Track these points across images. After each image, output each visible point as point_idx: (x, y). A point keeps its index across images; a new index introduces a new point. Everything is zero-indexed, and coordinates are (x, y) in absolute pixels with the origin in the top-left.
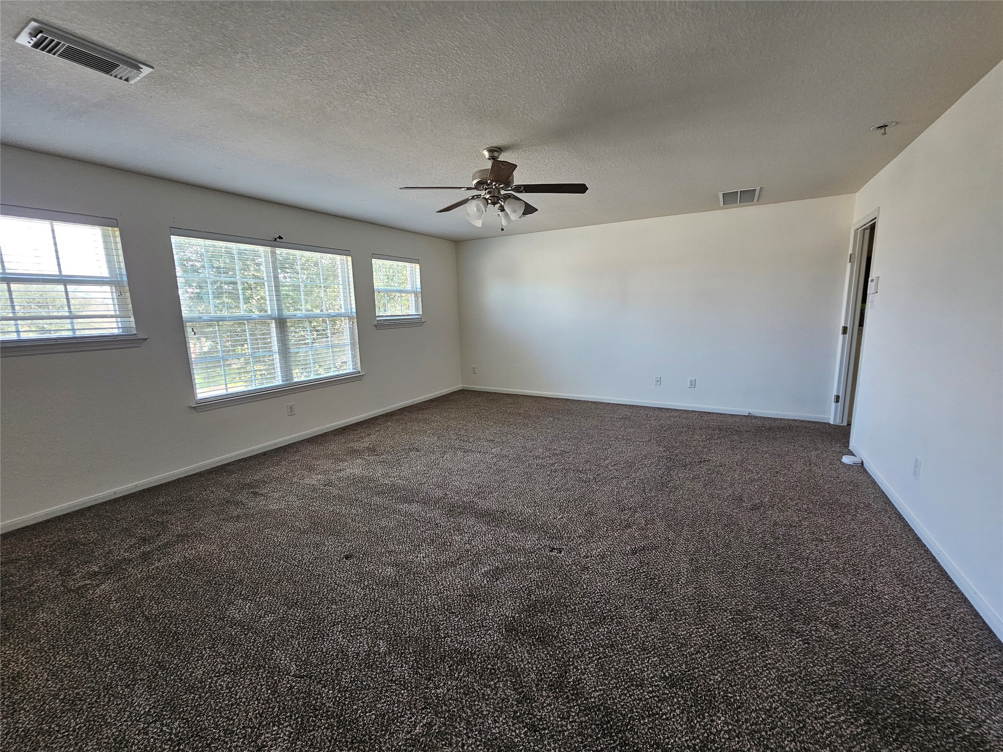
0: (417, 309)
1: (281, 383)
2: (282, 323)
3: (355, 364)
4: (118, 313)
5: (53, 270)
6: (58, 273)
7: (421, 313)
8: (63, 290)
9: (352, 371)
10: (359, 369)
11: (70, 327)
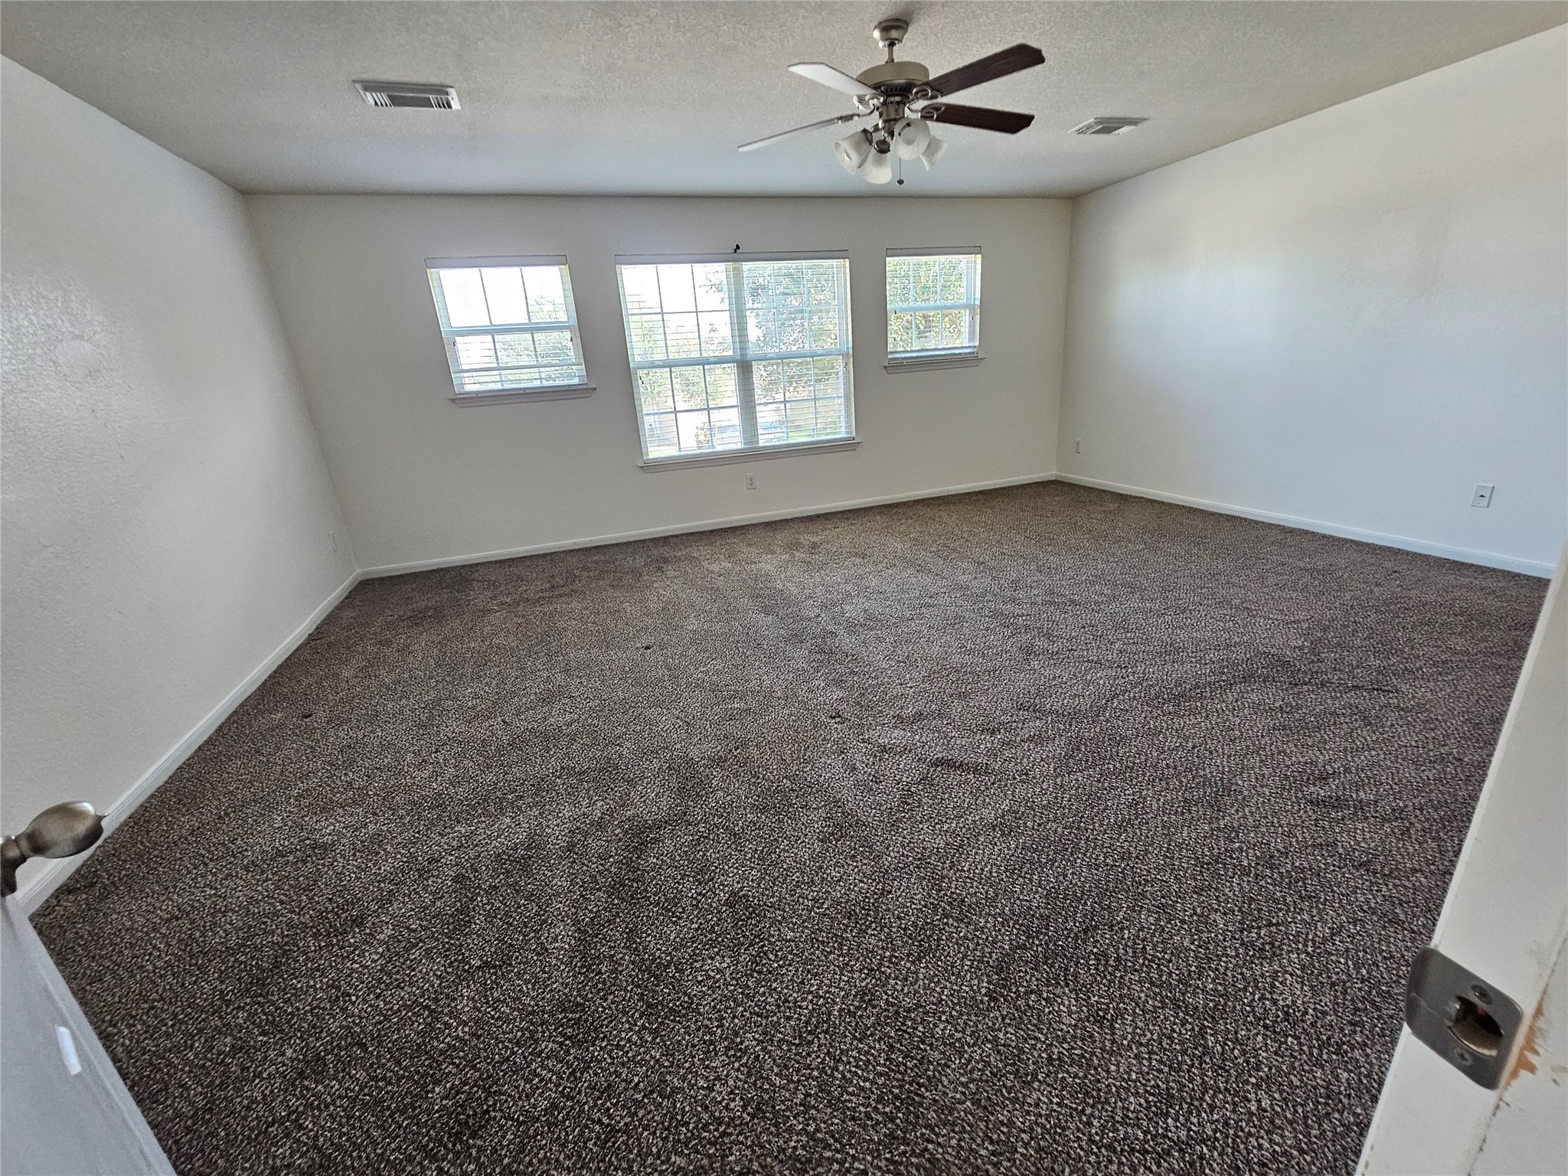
0: (971, 338)
1: (739, 446)
2: (744, 368)
3: (848, 427)
4: (574, 360)
5: (522, 318)
6: (527, 321)
7: (977, 344)
8: (531, 338)
9: (845, 436)
10: (854, 434)
11: (537, 376)
